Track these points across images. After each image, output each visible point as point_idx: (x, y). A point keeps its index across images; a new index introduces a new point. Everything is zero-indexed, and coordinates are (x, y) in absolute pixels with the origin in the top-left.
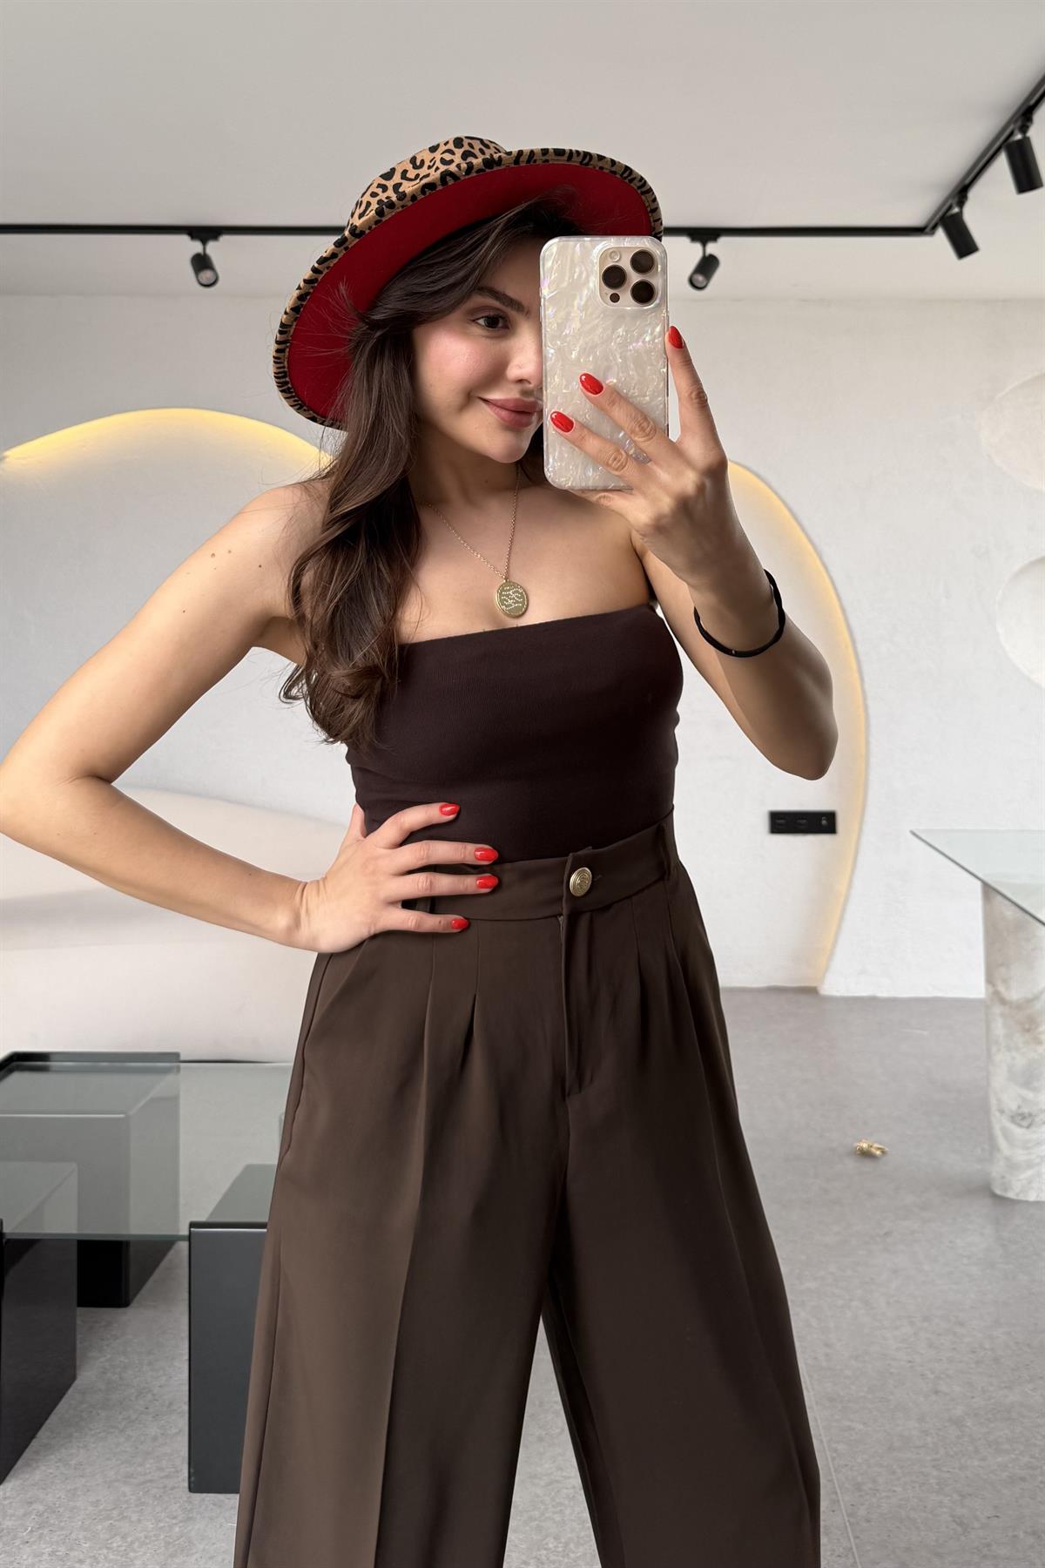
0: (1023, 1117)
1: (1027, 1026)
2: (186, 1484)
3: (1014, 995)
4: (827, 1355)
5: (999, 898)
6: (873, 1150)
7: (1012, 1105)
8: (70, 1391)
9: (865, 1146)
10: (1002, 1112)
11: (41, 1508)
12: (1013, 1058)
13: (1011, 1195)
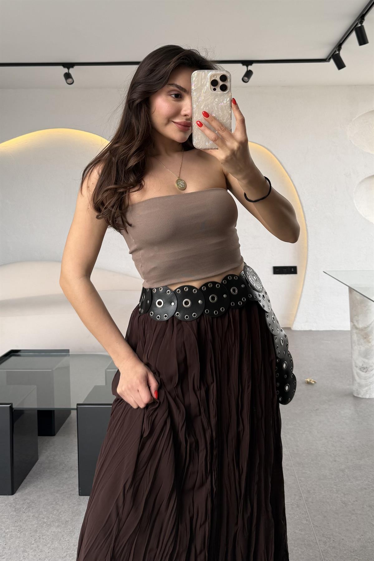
0: (364, 368)
1: (365, 337)
2: (78, 493)
3: (360, 326)
4: (297, 449)
5: (355, 292)
6: (312, 382)
7: (360, 364)
8: (37, 464)
9: (309, 380)
10: (356, 367)
11: (29, 501)
12: (360, 348)
13: (360, 396)
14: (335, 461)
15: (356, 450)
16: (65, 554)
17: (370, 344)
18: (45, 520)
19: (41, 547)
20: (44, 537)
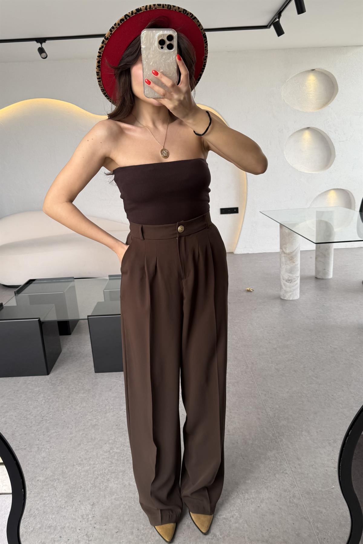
0: (289, 280)
1: (291, 259)
2: (94, 371)
3: (288, 251)
5: (284, 227)
6: (251, 290)
7: (286, 278)
9: (248, 289)
10: (284, 279)
12: (287, 267)
13: (286, 299)
14: (270, 343)
15: (284, 335)
16: (91, 410)
17: (294, 264)
18: (74, 390)
19: (74, 406)
20: (75, 400)
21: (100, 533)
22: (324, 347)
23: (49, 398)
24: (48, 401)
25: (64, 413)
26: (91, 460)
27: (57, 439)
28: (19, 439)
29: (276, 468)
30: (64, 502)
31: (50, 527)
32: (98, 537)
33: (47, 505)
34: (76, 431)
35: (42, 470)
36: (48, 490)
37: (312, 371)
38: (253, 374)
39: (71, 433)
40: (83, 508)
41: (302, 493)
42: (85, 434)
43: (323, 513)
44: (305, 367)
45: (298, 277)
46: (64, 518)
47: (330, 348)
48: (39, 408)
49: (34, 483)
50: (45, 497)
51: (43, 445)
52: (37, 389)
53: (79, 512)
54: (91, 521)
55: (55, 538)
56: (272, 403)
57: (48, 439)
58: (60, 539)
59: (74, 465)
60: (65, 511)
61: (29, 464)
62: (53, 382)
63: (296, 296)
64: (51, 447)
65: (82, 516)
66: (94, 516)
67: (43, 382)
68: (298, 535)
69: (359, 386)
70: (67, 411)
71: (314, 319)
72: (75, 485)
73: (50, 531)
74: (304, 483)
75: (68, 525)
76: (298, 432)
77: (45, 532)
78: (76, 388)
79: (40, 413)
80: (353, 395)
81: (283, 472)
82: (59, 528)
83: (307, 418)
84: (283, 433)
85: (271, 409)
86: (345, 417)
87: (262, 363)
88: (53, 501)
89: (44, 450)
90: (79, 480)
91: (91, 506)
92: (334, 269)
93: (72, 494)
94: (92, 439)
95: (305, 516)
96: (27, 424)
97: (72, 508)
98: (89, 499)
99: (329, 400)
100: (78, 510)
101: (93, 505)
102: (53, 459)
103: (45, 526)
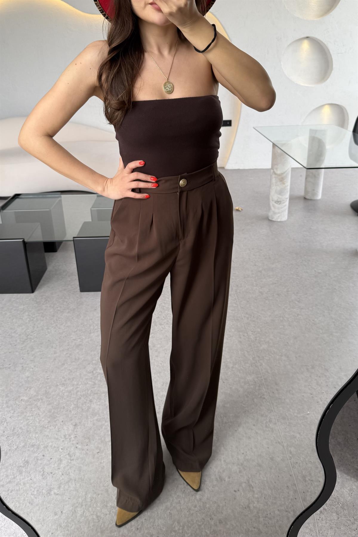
0: (278, 202)
1: (281, 180)
2: (79, 290)
3: (279, 172)
5: (277, 147)
6: (239, 209)
7: (276, 199)
9: (237, 208)
10: (273, 201)
12: (277, 188)
13: (274, 220)
14: (255, 265)
15: (270, 258)
16: (76, 330)
17: (284, 185)
18: (59, 309)
19: (58, 326)
20: (60, 319)
21: (82, 453)
22: (308, 271)
23: (34, 316)
24: (32, 320)
25: (48, 332)
26: (75, 380)
27: (41, 358)
28: (4, 358)
29: (255, 393)
30: (47, 421)
31: (33, 446)
32: (79, 456)
33: (31, 425)
34: (60, 351)
35: (26, 390)
36: (31, 410)
37: (295, 295)
38: (237, 296)
39: (55, 353)
40: (65, 428)
41: (278, 418)
42: (69, 354)
43: (297, 438)
44: (288, 291)
45: (287, 198)
46: (47, 437)
47: (314, 272)
48: (23, 327)
49: (17, 402)
50: (28, 416)
51: (28, 364)
52: (22, 307)
53: (62, 432)
54: (73, 441)
55: (38, 457)
56: (254, 327)
57: (32, 358)
58: (43, 457)
59: (57, 385)
60: (48, 430)
61: (13, 383)
62: (38, 300)
63: (284, 217)
64: (35, 366)
65: (65, 436)
66: (76, 437)
67: (27, 300)
68: (272, 459)
69: (341, 311)
70: (51, 330)
71: (300, 242)
72: (58, 405)
73: (33, 450)
74: (281, 409)
75: (50, 444)
76: (278, 357)
77: (29, 450)
78: (61, 307)
79: (25, 331)
80: (334, 320)
81: (261, 397)
82: (42, 447)
83: (288, 343)
84: (263, 357)
85: (253, 332)
86: (324, 343)
87: (247, 286)
88: (36, 420)
89: (28, 369)
90: (62, 400)
91: (73, 427)
92: (323, 189)
93: (55, 414)
94: (76, 359)
95: (279, 440)
96: (12, 343)
97: (55, 428)
98: (71, 420)
99: (310, 324)
100: (61, 430)
101: (75, 425)
102: (37, 378)
103: (28, 445)
